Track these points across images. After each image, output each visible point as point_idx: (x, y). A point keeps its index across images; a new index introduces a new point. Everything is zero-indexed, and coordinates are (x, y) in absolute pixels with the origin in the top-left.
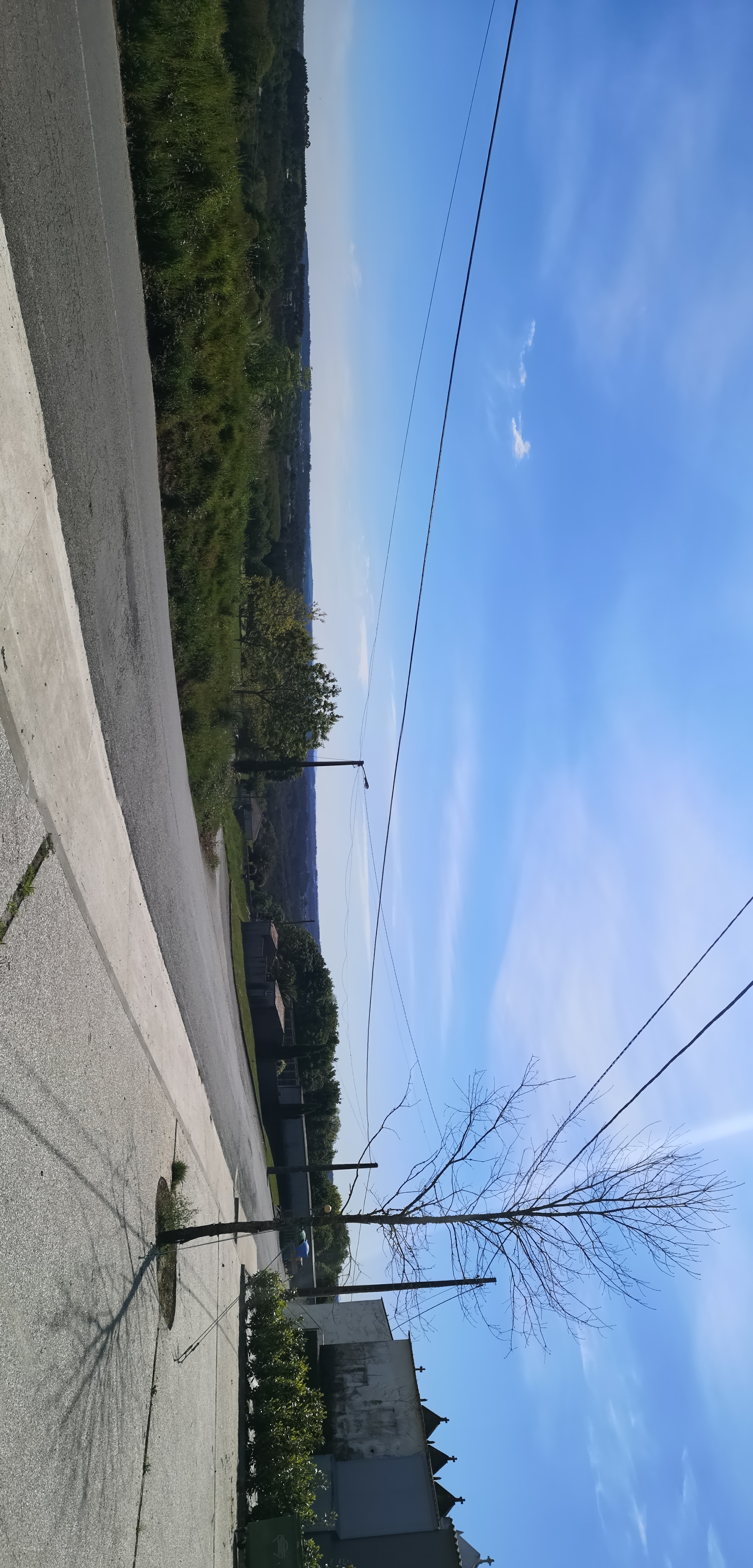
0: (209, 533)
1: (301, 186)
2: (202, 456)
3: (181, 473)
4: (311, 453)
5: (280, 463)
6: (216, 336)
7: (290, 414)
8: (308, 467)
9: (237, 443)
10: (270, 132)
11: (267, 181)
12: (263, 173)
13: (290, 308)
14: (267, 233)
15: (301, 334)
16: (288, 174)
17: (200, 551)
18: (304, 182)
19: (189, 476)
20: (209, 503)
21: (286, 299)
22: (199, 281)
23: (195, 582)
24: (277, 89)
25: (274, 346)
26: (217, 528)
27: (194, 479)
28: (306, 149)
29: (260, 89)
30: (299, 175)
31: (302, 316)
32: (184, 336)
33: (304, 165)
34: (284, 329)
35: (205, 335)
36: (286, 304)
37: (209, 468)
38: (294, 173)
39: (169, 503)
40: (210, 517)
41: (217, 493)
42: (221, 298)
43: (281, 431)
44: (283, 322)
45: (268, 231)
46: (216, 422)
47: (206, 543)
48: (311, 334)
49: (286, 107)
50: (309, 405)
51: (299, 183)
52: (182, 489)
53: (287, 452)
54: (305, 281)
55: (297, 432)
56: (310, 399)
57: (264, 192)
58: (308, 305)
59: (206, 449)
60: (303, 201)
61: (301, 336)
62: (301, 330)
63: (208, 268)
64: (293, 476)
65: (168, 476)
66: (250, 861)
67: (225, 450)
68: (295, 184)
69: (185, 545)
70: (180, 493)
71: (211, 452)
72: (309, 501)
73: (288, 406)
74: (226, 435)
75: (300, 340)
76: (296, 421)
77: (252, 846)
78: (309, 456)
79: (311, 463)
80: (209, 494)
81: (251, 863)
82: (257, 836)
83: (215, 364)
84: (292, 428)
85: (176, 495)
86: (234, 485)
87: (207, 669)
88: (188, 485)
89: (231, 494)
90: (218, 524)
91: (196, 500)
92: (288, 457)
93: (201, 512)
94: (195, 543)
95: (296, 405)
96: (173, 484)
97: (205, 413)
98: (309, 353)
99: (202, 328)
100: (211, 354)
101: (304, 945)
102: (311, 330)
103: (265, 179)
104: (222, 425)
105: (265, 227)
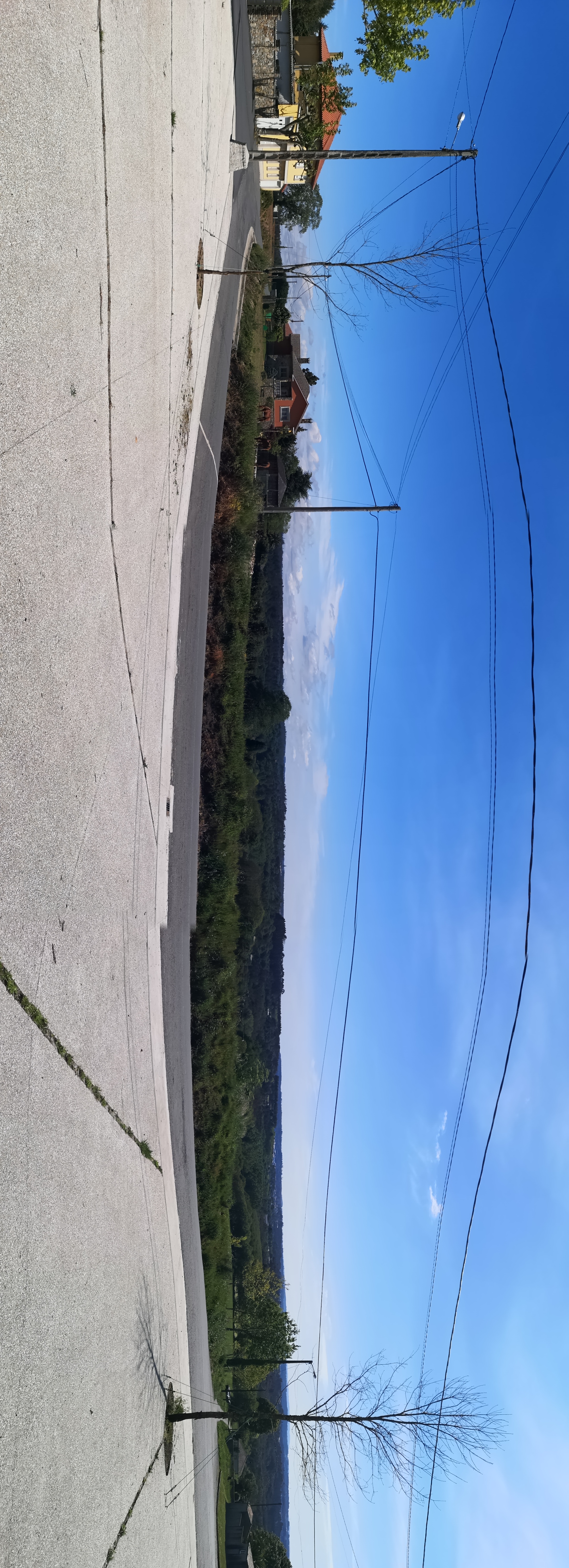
0: (216, 1155)
1: (277, 1020)
2: (213, 1110)
3: (202, 1118)
4: (283, 1214)
5: (261, 1220)
6: (221, 1044)
7: (267, 1184)
8: (281, 1224)
9: (230, 1106)
10: (257, 984)
11: (254, 1017)
12: (251, 1012)
13: (267, 1107)
14: (252, 1050)
15: (275, 1126)
16: (268, 1012)
17: (211, 1164)
18: (279, 1018)
19: (207, 1120)
20: (217, 1137)
21: (264, 1101)
22: (215, 1014)
23: (209, 1181)
24: (263, 955)
25: (256, 1133)
26: (220, 1154)
27: (209, 1122)
28: (282, 995)
29: (252, 956)
30: (276, 1012)
31: (276, 1113)
32: (207, 1039)
33: (280, 1006)
34: (263, 1122)
35: (216, 1042)
36: (265, 1104)
37: (216, 1118)
38: (272, 1011)
39: (198, 1134)
40: (216, 1145)
41: (220, 1133)
42: (225, 1023)
43: (261, 1194)
44: (263, 1117)
45: (253, 1048)
46: (220, 1092)
47: (214, 1160)
48: (282, 1126)
49: (269, 967)
50: (281, 1178)
51: (276, 1018)
52: (203, 1127)
53: (265, 1212)
54: (278, 1088)
55: (272, 1198)
56: (282, 1174)
57: (252, 1025)
58: (281, 1105)
59: (215, 1107)
60: (278, 1031)
61: (275, 1127)
62: (275, 1123)
63: (219, 1007)
64: (270, 1229)
65: (196, 1118)
66: (235, 1491)
67: (225, 1111)
68: (273, 1019)
69: (204, 1159)
70: (202, 1129)
71: (217, 1110)
72: (283, 1249)
73: (266, 1178)
74: (225, 1100)
75: (274, 1129)
76: (273, 1188)
77: (237, 1480)
78: (281, 1216)
79: (283, 1221)
80: (216, 1131)
81: (236, 1492)
82: (242, 1472)
83: (220, 1059)
84: (269, 1194)
85: (200, 1130)
86: (228, 1131)
87: (215, 1231)
88: (206, 1125)
89: (227, 1135)
90: (221, 1152)
91: (210, 1134)
92: (267, 1216)
93: (212, 1141)
94: (209, 1159)
95: (271, 1178)
96: (199, 1123)
97: (214, 1086)
98: (281, 1140)
99: (215, 1038)
100: (218, 1053)
101: (274, 1548)
102: (282, 1124)
103: (252, 1016)
104: (223, 1094)
105: (251, 1045)
